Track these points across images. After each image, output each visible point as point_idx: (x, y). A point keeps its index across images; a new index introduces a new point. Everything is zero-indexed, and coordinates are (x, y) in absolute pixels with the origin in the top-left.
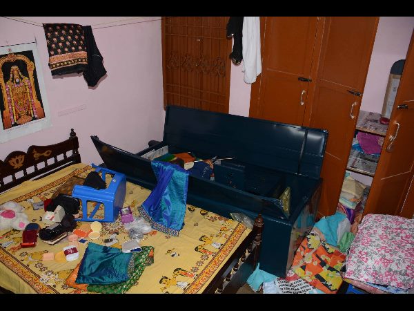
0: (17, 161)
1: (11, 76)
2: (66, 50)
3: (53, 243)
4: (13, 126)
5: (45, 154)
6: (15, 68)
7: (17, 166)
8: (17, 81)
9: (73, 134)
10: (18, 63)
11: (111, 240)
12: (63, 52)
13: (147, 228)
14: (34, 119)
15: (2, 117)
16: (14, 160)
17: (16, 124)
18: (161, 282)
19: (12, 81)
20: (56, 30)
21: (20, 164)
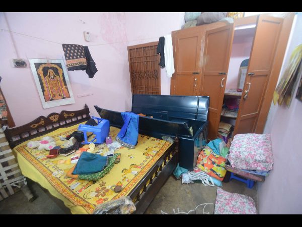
0: (55, 118)
1: (48, 74)
2: (75, 57)
3: (66, 155)
4: (51, 100)
5: (71, 115)
6: (50, 70)
7: (54, 120)
8: (52, 77)
9: (86, 106)
10: (53, 68)
11: (99, 152)
12: (73, 58)
13: (119, 146)
14: (64, 98)
15: (44, 95)
16: (52, 117)
17: (52, 100)
18: (122, 172)
19: (49, 77)
20: (69, 47)
21: (56, 119)
